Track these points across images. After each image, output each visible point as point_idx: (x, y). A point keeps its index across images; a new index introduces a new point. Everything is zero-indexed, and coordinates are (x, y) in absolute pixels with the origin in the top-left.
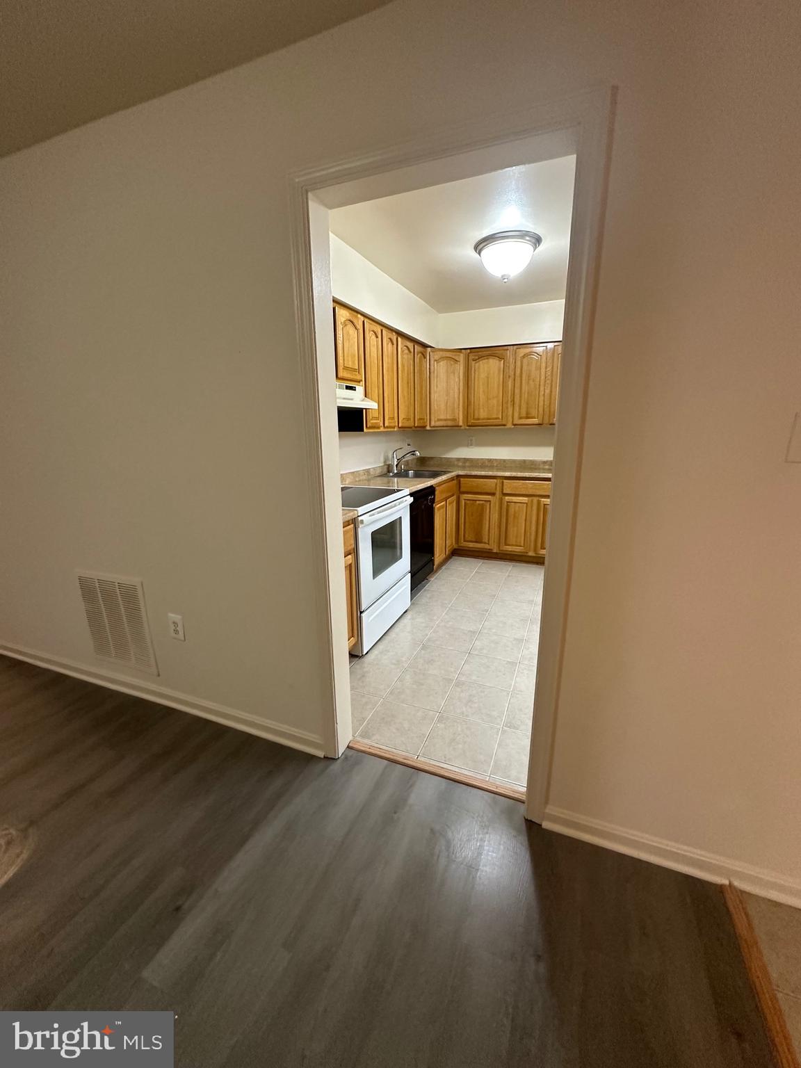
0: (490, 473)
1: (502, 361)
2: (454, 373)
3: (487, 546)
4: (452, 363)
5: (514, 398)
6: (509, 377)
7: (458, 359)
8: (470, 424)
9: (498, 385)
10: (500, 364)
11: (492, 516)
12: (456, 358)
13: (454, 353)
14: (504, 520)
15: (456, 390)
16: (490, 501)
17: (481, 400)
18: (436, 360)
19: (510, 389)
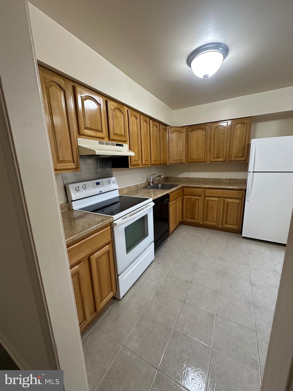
0: (199, 186)
1: (204, 131)
2: (181, 138)
3: (197, 221)
4: (180, 133)
5: (210, 148)
6: (208, 138)
7: (182, 131)
8: (188, 162)
9: (203, 143)
10: (203, 133)
11: (200, 207)
12: (181, 131)
13: (180, 128)
14: (206, 210)
15: (182, 146)
16: (199, 199)
17: (194, 150)
18: (172, 132)
19: (208, 143)
